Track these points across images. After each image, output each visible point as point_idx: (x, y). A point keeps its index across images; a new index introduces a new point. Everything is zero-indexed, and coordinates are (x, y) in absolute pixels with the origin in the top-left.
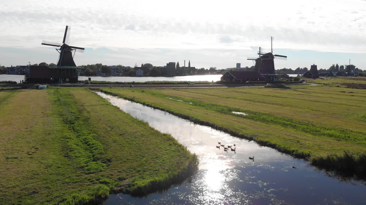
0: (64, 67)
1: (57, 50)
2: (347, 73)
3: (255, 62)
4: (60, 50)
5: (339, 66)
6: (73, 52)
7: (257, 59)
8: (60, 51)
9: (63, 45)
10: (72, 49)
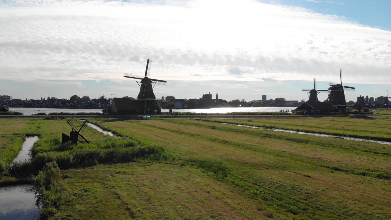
0: (147, 99)
1: (137, 82)
2: (385, 105)
3: (309, 94)
4: (141, 82)
5: (369, 99)
6: (153, 84)
7: (312, 90)
8: (140, 84)
9: (144, 78)
10: (152, 81)
